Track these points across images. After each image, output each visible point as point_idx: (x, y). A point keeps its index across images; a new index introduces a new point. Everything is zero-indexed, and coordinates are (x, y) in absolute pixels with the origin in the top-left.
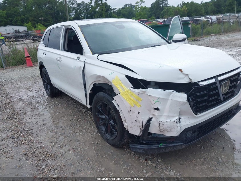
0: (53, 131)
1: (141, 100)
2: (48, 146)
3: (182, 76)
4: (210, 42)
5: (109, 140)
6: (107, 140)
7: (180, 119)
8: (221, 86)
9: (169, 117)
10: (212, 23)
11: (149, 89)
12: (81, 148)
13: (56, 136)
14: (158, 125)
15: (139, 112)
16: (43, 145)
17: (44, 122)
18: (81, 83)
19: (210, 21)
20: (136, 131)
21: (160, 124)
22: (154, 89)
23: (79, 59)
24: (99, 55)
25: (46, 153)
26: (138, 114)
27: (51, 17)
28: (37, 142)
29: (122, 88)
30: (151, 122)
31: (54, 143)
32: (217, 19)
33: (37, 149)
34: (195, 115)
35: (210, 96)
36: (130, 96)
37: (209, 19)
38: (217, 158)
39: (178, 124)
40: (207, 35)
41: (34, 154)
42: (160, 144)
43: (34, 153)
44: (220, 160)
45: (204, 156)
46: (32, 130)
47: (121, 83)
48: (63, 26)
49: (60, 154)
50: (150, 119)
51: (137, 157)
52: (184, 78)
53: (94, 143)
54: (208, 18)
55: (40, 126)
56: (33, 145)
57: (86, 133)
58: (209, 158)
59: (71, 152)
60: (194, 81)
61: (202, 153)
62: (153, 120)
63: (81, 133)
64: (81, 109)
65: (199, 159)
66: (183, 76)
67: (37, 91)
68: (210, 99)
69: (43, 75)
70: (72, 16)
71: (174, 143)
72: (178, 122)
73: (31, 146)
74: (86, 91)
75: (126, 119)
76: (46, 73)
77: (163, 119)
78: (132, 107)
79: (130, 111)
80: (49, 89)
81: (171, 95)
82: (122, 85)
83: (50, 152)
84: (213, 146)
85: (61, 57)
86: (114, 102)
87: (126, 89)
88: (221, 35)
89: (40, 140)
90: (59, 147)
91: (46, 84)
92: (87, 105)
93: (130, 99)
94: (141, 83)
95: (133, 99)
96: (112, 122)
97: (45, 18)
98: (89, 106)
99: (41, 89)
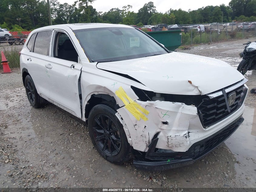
0: (42, 148)
1: (148, 113)
2: (37, 165)
3: (191, 88)
4: (201, 52)
5: (109, 157)
6: (106, 158)
7: (189, 134)
8: (228, 98)
9: (178, 131)
10: (200, 32)
11: (157, 101)
12: (77, 166)
13: (45, 152)
14: (166, 140)
15: (145, 126)
16: (31, 164)
17: (30, 137)
18: (76, 94)
19: (199, 30)
20: (141, 146)
21: (168, 139)
22: (163, 102)
23: (74, 67)
24: (97, 63)
25: (35, 173)
26: (145, 128)
27: (30, 17)
28: (23, 160)
29: (127, 100)
30: (158, 137)
31: (44, 162)
32: (205, 29)
33: (24, 169)
34: (204, 129)
35: (218, 109)
36: (136, 109)
37: (198, 28)
38: (223, 173)
39: (188, 139)
40: (196, 44)
41: (21, 175)
42: (167, 160)
43: (21, 173)
44: (226, 175)
45: (210, 172)
46: (16, 146)
47: (126, 95)
48: (53, 29)
49: (52, 175)
50: (157, 134)
51: (140, 175)
52: (194, 90)
53: (91, 161)
54: (196, 27)
55: (26, 142)
56: (19, 164)
57: (80, 149)
58: (215, 174)
59: (65, 172)
60: (204, 93)
61: (208, 168)
62: (161, 134)
63: (74, 150)
64: (72, 122)
65: (206, 175)
66: (193, 88)
67: (19, 101)
68: (218, 112)
69: (26, 83)
70: (54, 18)
71: (182, 159)
72: (187, 137)
73: (17, 166)
74: (81, 103)
75: (131, 133)
76: (31, 81)
77: (171, 134)
78: (138, 121)
79: (136, 125)
80: (34, 100)
81: (181, 108)
82: (128, 97)
83: (41, 172)
84: (217, 161)
85: (51, 64)
86: (118, 115)
87: (132, 101)
88: (209, 44)
89: (27, 159)
90: (50, 166)
91: (30, 94)
92: (82, 118)
93: (136, 112)
94: (146, 95)
95: (139, 112)
96: (113, 137)
97: (23, 19)
98: (84, 119)
99: (23, 98)
